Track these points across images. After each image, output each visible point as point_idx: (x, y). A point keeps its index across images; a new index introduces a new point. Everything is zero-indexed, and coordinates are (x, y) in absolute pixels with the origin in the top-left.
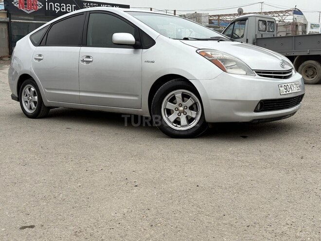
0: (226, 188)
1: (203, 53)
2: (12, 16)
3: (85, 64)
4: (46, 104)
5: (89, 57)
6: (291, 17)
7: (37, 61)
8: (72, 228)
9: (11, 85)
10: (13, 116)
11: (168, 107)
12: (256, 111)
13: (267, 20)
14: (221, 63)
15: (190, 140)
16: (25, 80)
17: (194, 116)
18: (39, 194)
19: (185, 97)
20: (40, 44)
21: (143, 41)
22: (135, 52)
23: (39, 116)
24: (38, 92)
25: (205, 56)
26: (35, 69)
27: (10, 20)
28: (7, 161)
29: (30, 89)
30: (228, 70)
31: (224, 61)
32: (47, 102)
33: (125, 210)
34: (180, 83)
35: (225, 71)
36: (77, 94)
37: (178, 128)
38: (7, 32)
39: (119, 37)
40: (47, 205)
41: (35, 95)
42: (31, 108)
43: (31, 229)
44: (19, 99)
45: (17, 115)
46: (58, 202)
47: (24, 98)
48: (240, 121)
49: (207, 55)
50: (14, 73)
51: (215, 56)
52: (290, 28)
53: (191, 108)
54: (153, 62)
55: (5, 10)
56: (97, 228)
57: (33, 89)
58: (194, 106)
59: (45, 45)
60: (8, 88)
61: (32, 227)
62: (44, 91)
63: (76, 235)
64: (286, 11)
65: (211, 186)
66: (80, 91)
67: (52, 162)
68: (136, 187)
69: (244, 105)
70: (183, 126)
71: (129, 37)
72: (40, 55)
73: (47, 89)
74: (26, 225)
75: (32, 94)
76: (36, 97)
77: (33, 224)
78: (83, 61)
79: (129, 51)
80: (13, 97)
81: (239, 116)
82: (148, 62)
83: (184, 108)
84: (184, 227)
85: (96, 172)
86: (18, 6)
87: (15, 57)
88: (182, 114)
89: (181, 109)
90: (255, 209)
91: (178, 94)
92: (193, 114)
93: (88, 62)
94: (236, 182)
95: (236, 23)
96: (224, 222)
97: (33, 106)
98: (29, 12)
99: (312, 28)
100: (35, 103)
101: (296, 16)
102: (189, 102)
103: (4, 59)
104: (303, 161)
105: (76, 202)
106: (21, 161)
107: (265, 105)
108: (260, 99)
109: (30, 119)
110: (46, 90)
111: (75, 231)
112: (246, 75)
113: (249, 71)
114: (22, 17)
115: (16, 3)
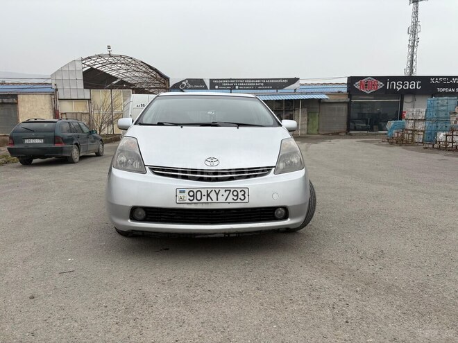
2: (353, 97)
27: (351, 100)
38: (347, 110)
55: (348, 92)
86: (359, 87)
103: (342, 134)
115: (357, 85)
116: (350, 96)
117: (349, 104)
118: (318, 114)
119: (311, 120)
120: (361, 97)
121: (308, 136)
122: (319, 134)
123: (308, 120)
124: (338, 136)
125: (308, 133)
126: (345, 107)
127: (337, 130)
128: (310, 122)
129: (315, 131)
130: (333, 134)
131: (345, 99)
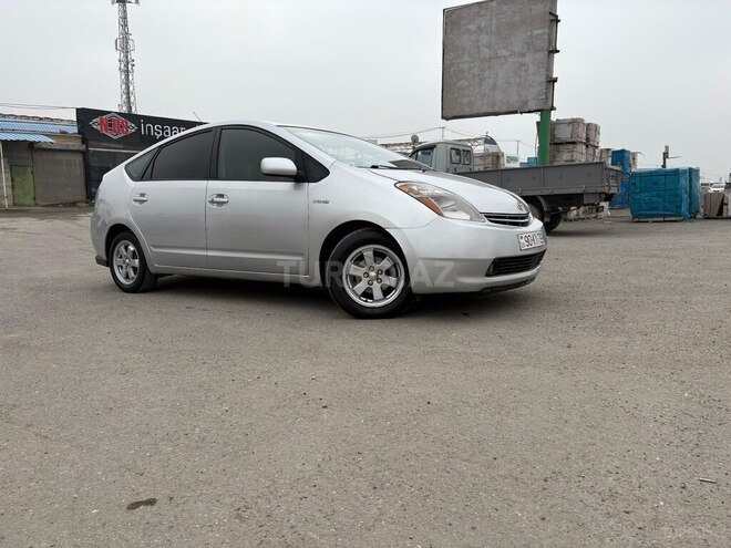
0: (476, 406)
1: (405, 187)
2: (90, 143)
3: (215, 206)
4: (152, 270)
5: (221, 196)
6: (482, 148)
7: (137, 204)
8: (228, 500)
9: (95, 241)
10: (97, 290)
11: (352, 272)
12: (488, 275)
13: (461, 148)
14: (434, 203)
15: (387, 321)
16: (118, 233)
17: (393, 285)
18: (156, 428)
19: (379, 256)
20: (142, 178)
21: (309, 171)
22: (296, 188)
23: (142, 288)
24: (139, 253)
25: (409, 192)
26: (135, 218)
27: (87, 147)
28: (94, 366)
29: (126, 248)
30: (446, 214)
31: (439, 198)
32: (155, 266)
33: (319, 457)
34: (371, 235)
35: (441, 215)
36: (204, 253)
37: (370, 304)
38: (82, 164)
39: (271, 163)
40: (173, 451)
41: (134, 257)
42: (127, 277)
43: (149, 508)
44: (109, 263)
45: (105, 289)
46: (193, 444)
47: (116, 261)
48: (466, 291)
49: (412, 190)
50: (99, 224)
51: (425, 193)
52: (489, 160)
53: (388, 273)
54: (326, 202)
55: (79, 133)
56: (275, 498)
57: (131, 248)
58: (393, 270)
59: (151, 179)
60: (90, 246)
61: (151, 502)
62: (148, 249)
63: (239, 517)
64: (475, 140)
65: (449, 401)
66: (207, 249)
67: (171, 365)
68: (325, 410)
69: (469, 266)
70: (376, 301)
71: (287, 165)
72: (143, 195)
73: (154, 246)
74: (139, 499)
75: (130, 255)
76: (137, 261)
77: (152, 496)
78: (212, 202)
79: (287, 186)
80: (99, 261)
81: (465, 284)
82: (318, 202)
83: (378, 274)
84: (433, 488)
85: (249, 383)
86: (99, 128)
87: (102, 201)
88: (375, 282)
89: (373, 274)
90: (542, 444)
91: (368, 251)
92: (391, 281)
93: (220, 204)
94: (488, 393)
95: (420, 153)
96: (501, 473)
97: (132, 274)
98: (115, 138)
99: (508, 162)
100: (135, 269)
101: (487, 146)
102: (386, 264)
103: (79, 204)
104: (572, 351)
105: (226, 444)
106: (119, 365)
107: (501, 265)
108: (493, 256)
109: (127, 294)
110: (153, 249)
111: (237, 506)
112: (471, 220)
113: (476, 215)
114: (105, 145)
115: (95, 124)
116: (84, 141)
117: (85, 154)
118: (29, 169)
119: (17, 179)
120: (103, 144)
121: (16, 208)
122: (37, 205)
123: (12, 180)
124: (73, 209)
125: (15, 204)
126: (79, 159)
127: (71, 199)
128: (15, 183)
129: (29, 200)
130: (65, 205)
131: (77, 145)
